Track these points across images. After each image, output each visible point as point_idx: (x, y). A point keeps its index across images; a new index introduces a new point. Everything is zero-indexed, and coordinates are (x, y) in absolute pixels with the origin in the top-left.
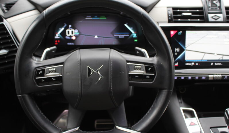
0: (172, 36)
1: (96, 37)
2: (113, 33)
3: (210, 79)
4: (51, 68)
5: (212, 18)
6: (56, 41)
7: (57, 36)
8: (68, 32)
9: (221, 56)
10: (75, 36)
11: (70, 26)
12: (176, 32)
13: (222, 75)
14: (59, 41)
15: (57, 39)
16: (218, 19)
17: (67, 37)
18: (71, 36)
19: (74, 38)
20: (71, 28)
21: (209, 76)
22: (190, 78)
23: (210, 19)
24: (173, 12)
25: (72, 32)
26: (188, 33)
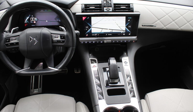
0: (83, 20)
1: (47, 21)
2: (55, 19)
3: (105, 43)
4: (13, 38)
5: (106, 10)
6: (25, 24)
7: (26, 21)
8: (32, 19)
9: (112, 30)
10: (35, 21)
11: (32, 16)
12: (86, 17)
13: (111, 40)
14: (27, 24)
15: (26, 23)
16: (109, 10)
17: (31, 22)
18: (33, 21)
19: (35, 22)
20: (33, 17)
21: (104, 41)
22: (94, 42)
23: (105, 10)
24: (85, 7)
25: (34, 19)
26: (92, 18)
